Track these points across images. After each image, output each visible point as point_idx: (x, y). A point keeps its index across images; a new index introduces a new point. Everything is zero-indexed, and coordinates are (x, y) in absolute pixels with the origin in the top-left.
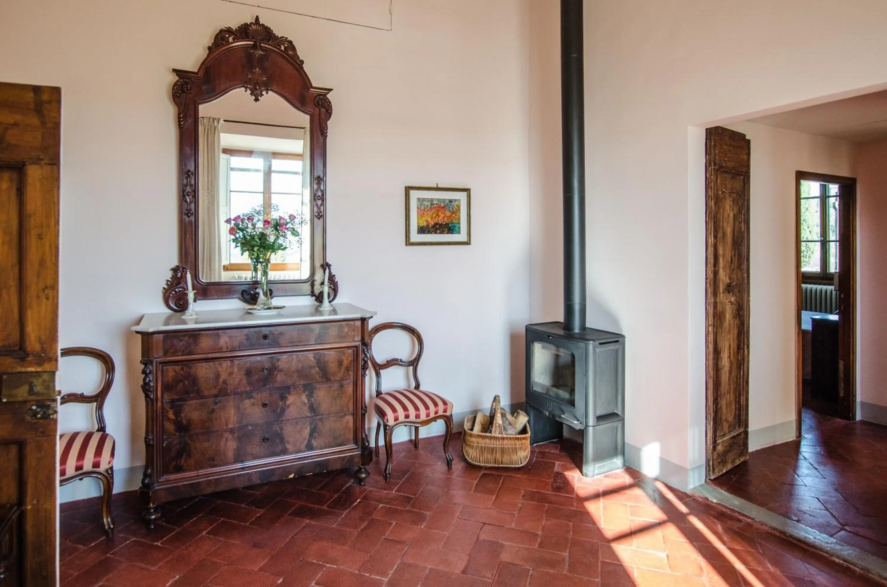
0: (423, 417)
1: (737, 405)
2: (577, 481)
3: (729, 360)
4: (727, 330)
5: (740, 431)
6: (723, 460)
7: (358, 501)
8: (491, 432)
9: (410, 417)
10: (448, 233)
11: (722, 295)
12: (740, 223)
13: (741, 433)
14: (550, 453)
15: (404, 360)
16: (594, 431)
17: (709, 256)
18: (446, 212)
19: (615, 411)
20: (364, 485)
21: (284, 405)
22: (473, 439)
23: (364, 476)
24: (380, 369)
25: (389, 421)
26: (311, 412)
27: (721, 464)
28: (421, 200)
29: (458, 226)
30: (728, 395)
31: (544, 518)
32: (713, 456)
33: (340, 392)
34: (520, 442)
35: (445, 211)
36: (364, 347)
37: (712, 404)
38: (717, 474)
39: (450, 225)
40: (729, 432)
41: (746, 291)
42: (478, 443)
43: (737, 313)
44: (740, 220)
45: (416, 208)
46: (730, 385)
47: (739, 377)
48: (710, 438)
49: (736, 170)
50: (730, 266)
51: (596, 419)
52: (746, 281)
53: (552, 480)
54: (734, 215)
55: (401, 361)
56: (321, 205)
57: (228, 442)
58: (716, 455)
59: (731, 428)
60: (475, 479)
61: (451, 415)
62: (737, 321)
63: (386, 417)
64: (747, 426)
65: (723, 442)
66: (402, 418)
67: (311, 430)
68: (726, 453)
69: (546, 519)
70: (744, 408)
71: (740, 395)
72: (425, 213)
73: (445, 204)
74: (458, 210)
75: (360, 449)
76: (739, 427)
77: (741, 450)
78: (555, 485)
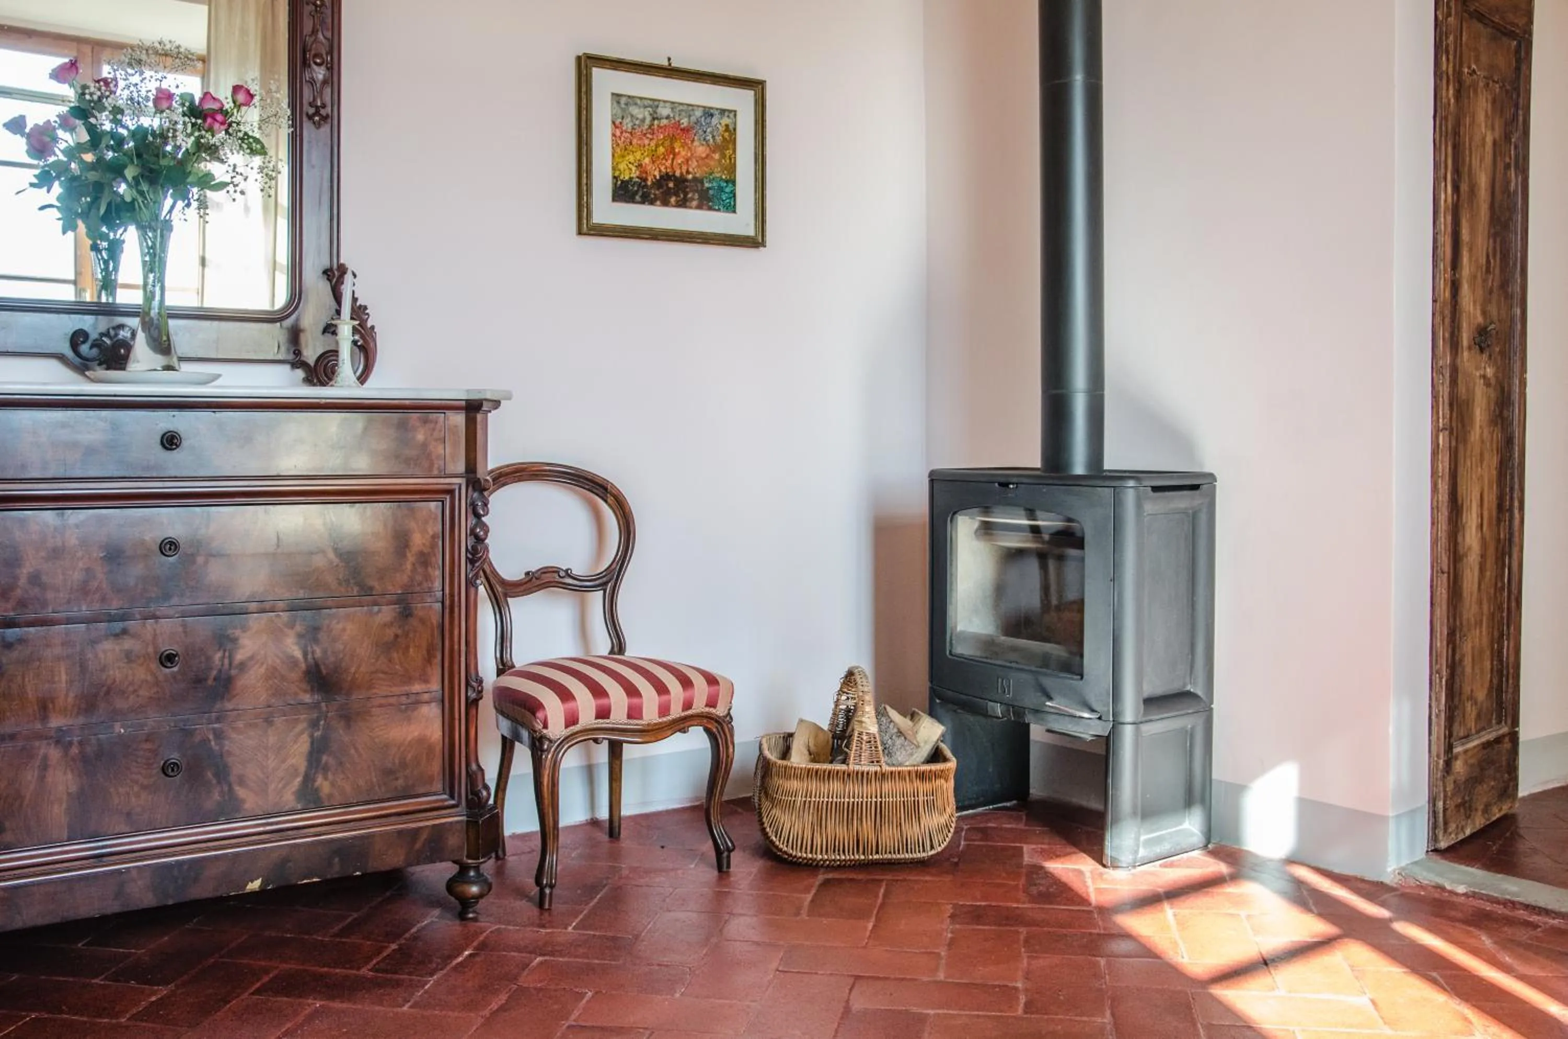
0: (650, 715)
1: (1495, 663)
2: (1093, 878)
3: (1479, 535)
4: (1477, 451)
5: (1501, 732)
6: (1466, 802)
7: (467, 953)
8: (844, 762)
9: (612, 716)
10: (699, 207)
11: (1466, 354)
12: (1507, 167)
13: (1503, 736)
14: (1001, 829)
15: (575, 572)
16: (1137, 734)
17: (1441, 239)
18: (696, 143)
19: (1189, 688)
20: (475, 920)
21: (226, 661)
22: (794, 784)
23: (475, 889)
24: (506, 595)
25: (550, 725)
26: (312, 690)
27: (1462, 810)
28: (623, 100)
29: (728, 190)
30: (1478, 631)
31: (1024, 955)
32: (1445, 787)
33: (399, 632)
34: (928, 786)
35: (693, 141)
36: (476, 495)
37: (1445, 643)
38: (1453, 836)
39: (707, 185)
40: (1478, 732)
41: (1517, 358)
42: (808, 794)
43: (1497, 412)
44: (1507, 160)
45: (610, 123)
46: (1480, 603)
47: (1499, 585)
48: (1438, 738)
49: (1502, 18)
50: (1485, 281)
51: (1142, 706)
52: (1519, 326)
53: (1023, 881)
54: (1495, 143)
55: (568, 574)
56: (325, 82)
57: (50, 772)
58: (1452, 786)
59: (1483, 722)
60: (807, 890)
61: (729, 714)
62: (1497, 434)
63: (540, 715)
64: (1515, 722)
65: (1466, 752)
66: (587, 718)
67: (312, 743)
68: (1473, 781)
69: (1028, 957)
70: (1511, 671)
71: (1501, 635)
72: (635, 141)
73: (693, 119)
74: (728, 142)
75: (463, 808)
76: (1499, 722)
77: (1504, 782)
78: (1034, 890)
